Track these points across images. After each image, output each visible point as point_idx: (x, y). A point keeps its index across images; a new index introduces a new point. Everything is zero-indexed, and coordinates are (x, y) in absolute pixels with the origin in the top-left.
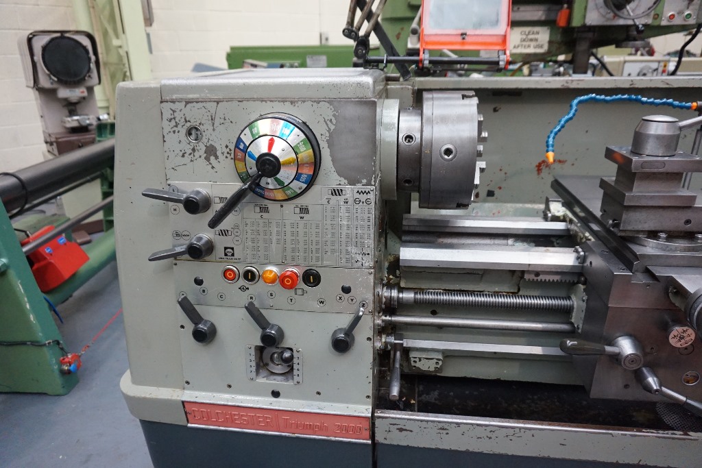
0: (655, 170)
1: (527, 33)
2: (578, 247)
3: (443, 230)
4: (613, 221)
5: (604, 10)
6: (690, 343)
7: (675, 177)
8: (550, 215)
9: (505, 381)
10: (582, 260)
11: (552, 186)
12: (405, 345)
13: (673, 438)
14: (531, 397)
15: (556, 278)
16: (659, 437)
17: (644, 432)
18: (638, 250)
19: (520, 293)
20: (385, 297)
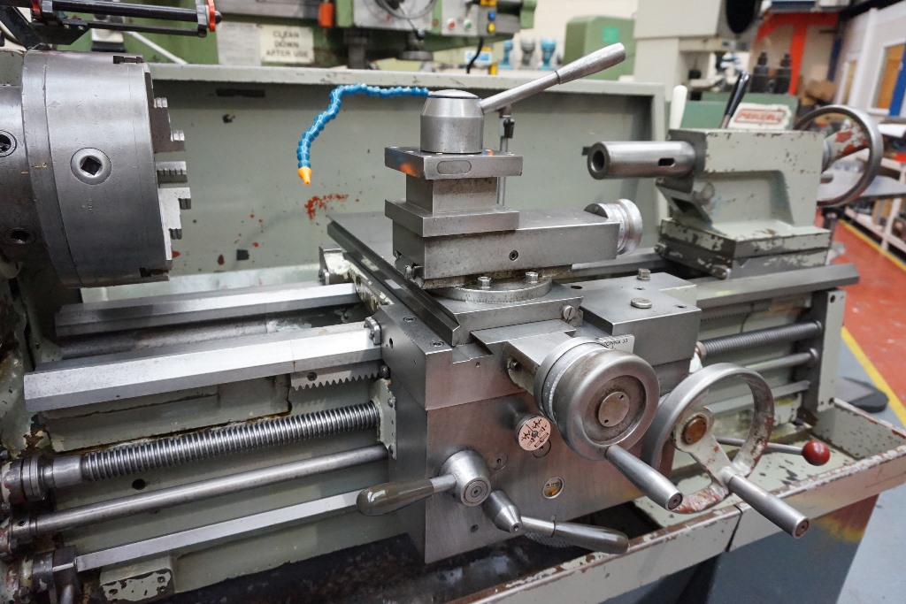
0: (459, 176)
1: (282, 34)
2: (369, 319)
3: (142, 324)
4: (412, 268)
5: (374, 8)
6: (546, 440)
7: (487, 185)
8: (327, 275)
9: (297, 563)
10: (378, 338)
11: (330, 233)
12: (80, 569)
13: (546, 583)
14: (351, 560)
15: (345, 375)
16: (529, 589)
17: (508, 589)
18: (455, 308)
19: (294, 412)
20: (8, 486)
